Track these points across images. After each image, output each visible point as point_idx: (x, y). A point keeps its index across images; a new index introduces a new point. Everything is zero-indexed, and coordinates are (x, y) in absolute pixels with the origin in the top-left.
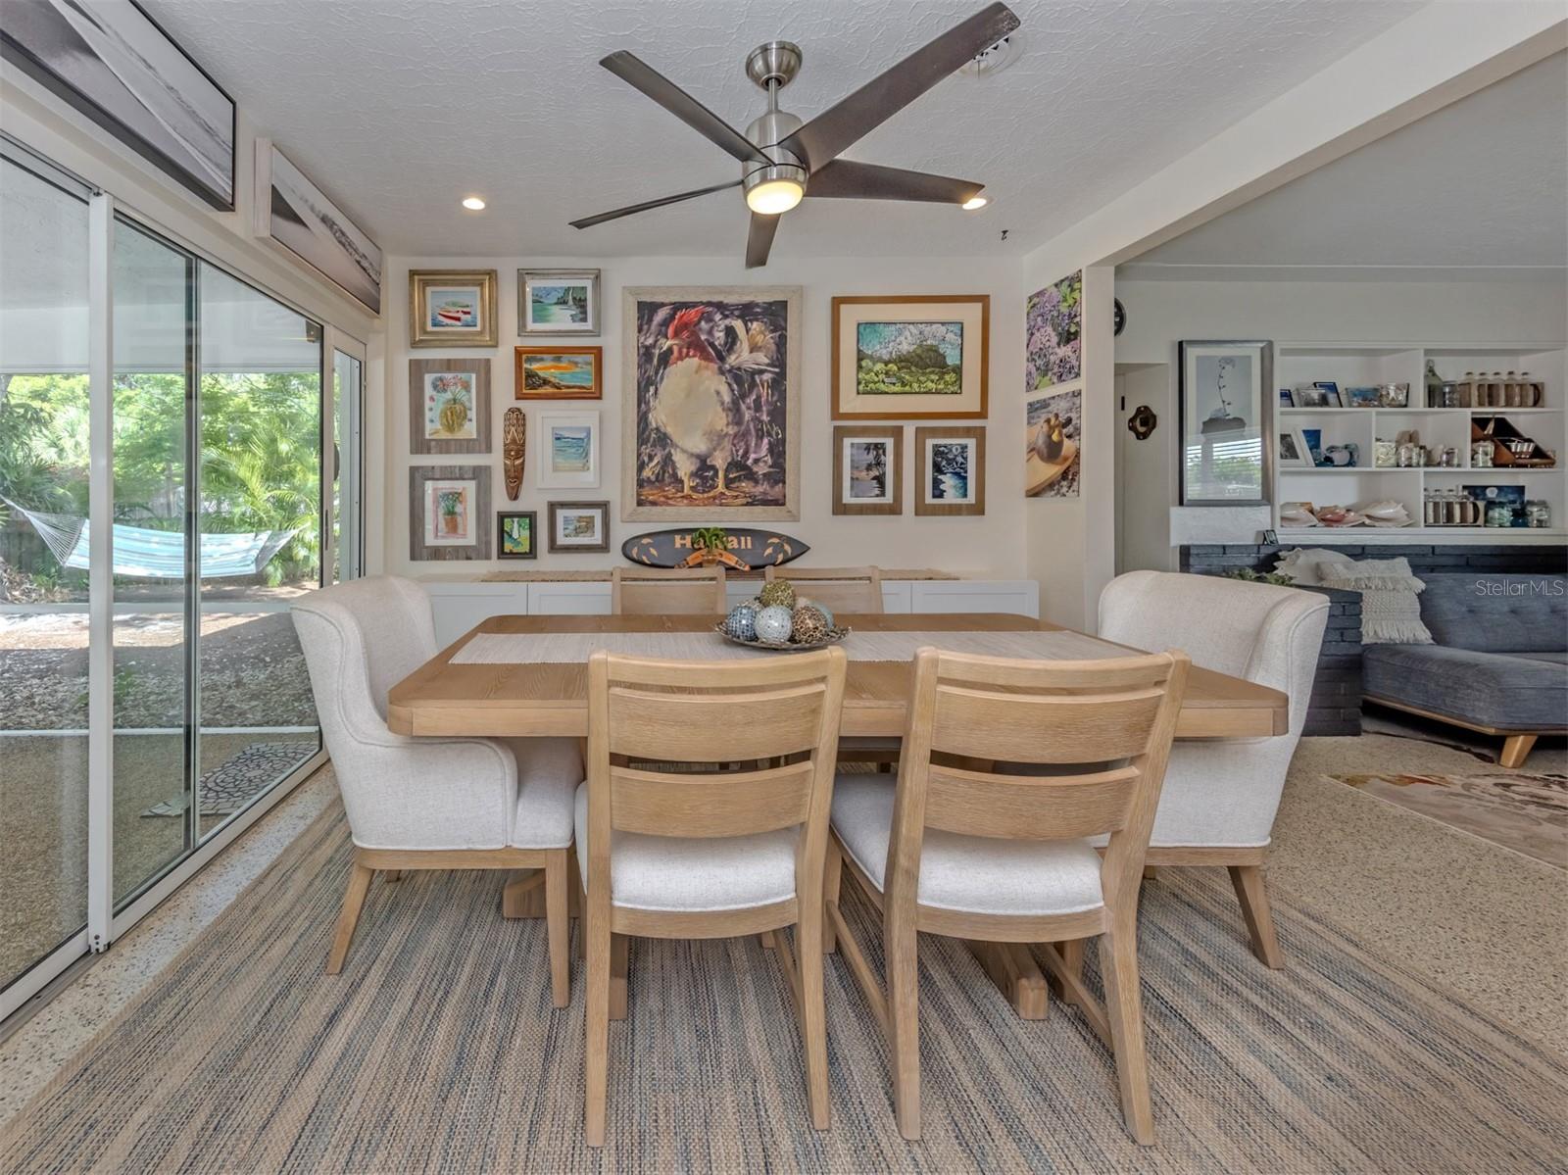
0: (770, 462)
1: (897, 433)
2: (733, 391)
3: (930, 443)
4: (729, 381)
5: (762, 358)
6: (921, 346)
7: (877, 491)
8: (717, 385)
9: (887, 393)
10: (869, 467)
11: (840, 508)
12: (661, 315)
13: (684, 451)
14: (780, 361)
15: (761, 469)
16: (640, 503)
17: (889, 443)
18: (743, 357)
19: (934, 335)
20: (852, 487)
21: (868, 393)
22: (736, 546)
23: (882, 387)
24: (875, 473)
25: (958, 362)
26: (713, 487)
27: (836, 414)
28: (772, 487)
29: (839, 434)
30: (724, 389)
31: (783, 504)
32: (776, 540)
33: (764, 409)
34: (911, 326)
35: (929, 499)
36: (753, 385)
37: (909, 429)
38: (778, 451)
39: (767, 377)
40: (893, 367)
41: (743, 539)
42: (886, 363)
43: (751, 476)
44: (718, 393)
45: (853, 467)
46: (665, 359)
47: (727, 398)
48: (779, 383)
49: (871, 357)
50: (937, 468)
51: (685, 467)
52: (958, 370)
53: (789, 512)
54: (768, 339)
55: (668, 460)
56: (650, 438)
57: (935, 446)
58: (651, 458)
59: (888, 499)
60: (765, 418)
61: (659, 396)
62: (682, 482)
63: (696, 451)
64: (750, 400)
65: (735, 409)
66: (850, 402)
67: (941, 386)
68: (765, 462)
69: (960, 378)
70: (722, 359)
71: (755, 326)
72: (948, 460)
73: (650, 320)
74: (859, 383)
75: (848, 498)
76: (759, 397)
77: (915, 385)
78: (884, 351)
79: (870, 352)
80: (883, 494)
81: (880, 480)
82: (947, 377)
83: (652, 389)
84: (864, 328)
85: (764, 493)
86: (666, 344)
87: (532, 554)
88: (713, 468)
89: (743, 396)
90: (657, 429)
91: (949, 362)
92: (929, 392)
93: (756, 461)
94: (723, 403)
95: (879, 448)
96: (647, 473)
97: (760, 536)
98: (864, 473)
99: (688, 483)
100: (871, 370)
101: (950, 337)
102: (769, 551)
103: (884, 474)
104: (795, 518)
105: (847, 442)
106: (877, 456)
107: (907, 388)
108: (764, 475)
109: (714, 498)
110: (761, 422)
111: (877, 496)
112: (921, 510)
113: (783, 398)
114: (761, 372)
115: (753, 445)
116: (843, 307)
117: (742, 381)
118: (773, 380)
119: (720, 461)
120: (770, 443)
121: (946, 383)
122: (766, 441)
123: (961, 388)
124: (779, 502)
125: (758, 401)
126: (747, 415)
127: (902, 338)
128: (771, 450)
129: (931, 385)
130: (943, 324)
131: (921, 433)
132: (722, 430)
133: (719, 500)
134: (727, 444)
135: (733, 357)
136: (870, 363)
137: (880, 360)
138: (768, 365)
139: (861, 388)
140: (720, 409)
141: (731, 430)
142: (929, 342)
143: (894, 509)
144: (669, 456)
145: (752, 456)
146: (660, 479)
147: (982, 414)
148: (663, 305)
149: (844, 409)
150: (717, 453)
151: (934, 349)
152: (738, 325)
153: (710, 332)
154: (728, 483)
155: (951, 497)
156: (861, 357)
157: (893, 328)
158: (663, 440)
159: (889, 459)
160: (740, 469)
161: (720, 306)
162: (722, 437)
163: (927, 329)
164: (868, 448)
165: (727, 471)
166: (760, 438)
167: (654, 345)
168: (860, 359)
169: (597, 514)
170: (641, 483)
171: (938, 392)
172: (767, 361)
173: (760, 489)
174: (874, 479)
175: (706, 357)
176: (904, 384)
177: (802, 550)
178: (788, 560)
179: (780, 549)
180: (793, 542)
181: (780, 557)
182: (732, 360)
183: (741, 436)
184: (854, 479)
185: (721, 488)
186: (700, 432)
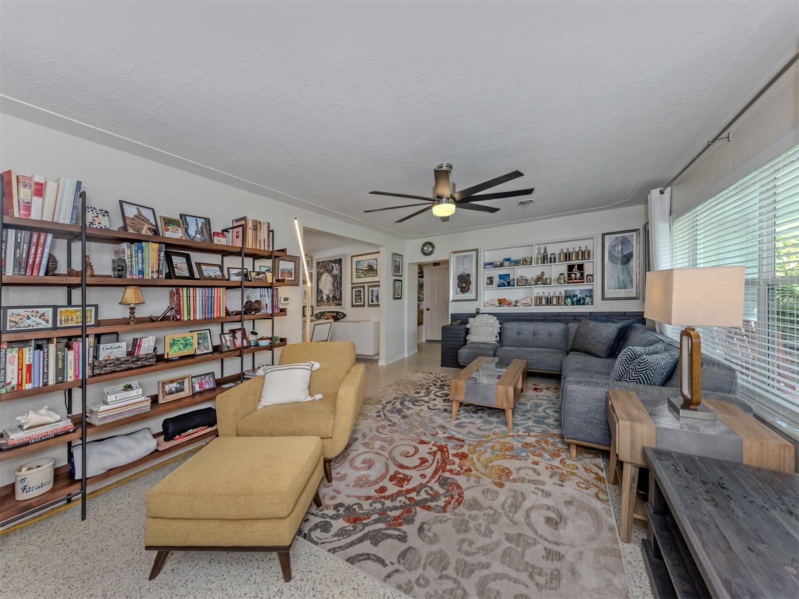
0: (339, 295)
1: (364, 287)
2: (333, 280)
4: (332, 277)
6: (368, 265)
7: (360, 301)
8: (330, 279)
10: (358, 296)
11: (353, 306)
12: (321, 264)
13: (325, 294)
14: (341, 272)
17: (362, 289)
18: (335, 272)
20: (355, 301)
21: (358, 278)
22: (333, 315)
23: (361, 276)
27: (352, 284)
29: (353, 288)
32: (340, 313)
33: (338, 283)
34: (366, 261)
35: (371, 303)
37: (366, 286)
40: (363, 271)
41: (334, 313)
45: (356, 296)
46: (322, 274)
49: (360, 270)
51: (325, 297)
52: (376, 270)
54: (338, 267)
55: (322, 296)
56: (319, 292)
57: (372, 290)
59: (362, 303)
61: (321, 282)
63: (327, 294)
65: (333, 284)
66: (355, 280)
67: (373, 275)
69: (377, 273)
70: (331, 272)
71: (337, 264)
74: (356, 276)
75: (354, 304)
77: (368, 275)
78: (361, 267)
81: (361, 298)
82: (374, 272)
84: (358, 262)
86: (322, 270)
90: (320, 289)
91: (375, 268)
92: (371, 277)
94: (331, 283)
95: (360, 291)
97: (338, 313)
99: (325, 301)
100: (359, 272)
101: (375, 262)
104: (344, 309)
105: (354, 290)
106: (360, 293)
112: (369, 306)
115: (337, 292)
116: (353, 258)
117: (334, 277)
119: (331, 296)
120: (339, 291)
123: (377, 275)
124: (341, 305)
126: (336, 285)
127: (365, 264)
129: (371, 275)
130: (373, 259)
131: (369, 287)
133: (330, 305)
134: (332, 292)
138: (339, 273)
141: (333, 289)
142: (370, 264)
143: (363, 306)
144: (322, 295)
147: (379, 281)
149: (353, 282)
150: (330, 294)
151: (371, 266)
152: (334, 265)
154: (332, 300)
155: (375, 302)
156: (357, 269)
157: (363, 261)
158: (321, 292)
159: (362, 294)
160: (334, 297)
161: (330, 261)
162: (331, 290)
163: (370, 261)
164: (358, 291)
165: (332, 298)
170: (318, 301)
174: (359, 298)
175: (328, 272)
176: (365, 275)
177: (345, 315)
178: (342, 318)
179: (341, 315)
180: (343, 314)
181: (340, 317)
182: (333, 273)
183: (335, 290)
184: (355, 299)
185: (331, 302)
186: (328, 289)
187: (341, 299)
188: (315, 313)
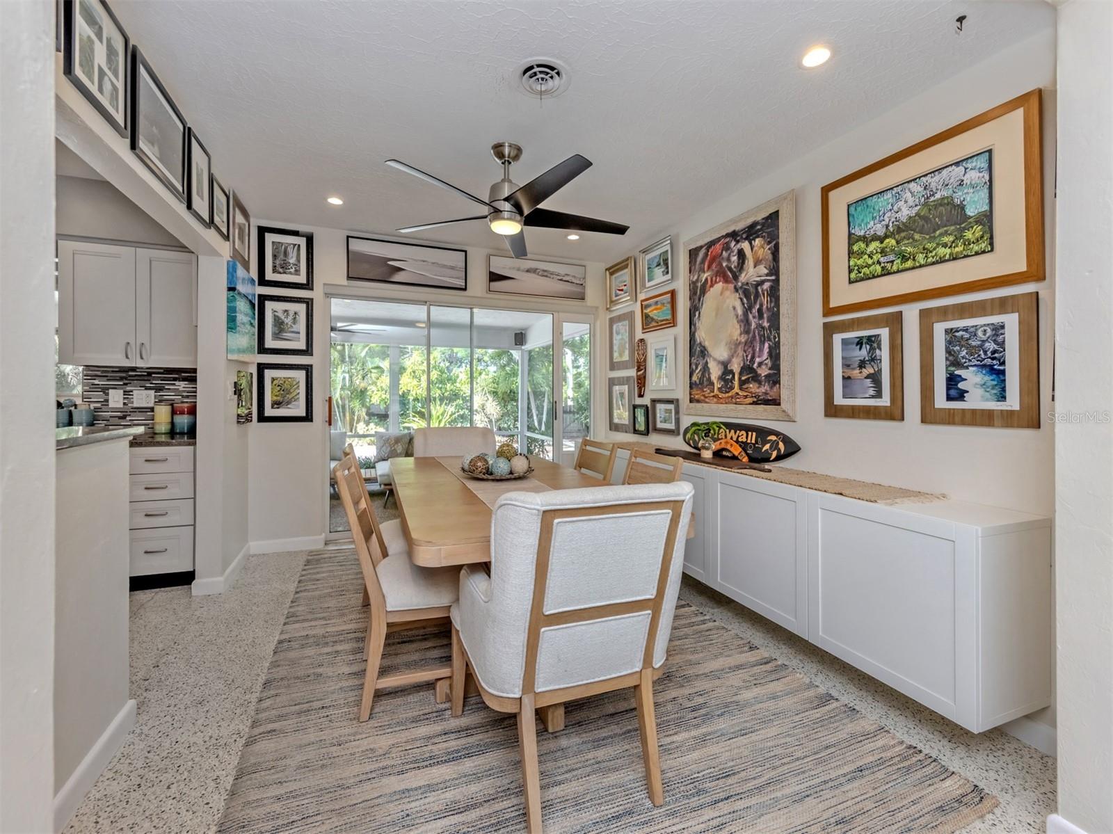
0: (770, 365)
1: (895, 322)
2: (743, 304)
3: (939, 329)
4: (742, 296)
5: (763, 270)
6: (926, 204)
7: (871, 392)
8: (734, 301)
9: (884, 275)
10: (862, 365)
11: (832, 411)
12: (701, 256)
13: (715, 359)
14: (775, 271)
15: (764, 371)
16: (691, 401)
17: (884, 333)
20: (844, 387)
21: (862, 280)
22: (744, 440)
23: (878, 269)
24: (869, 370)
25: (986, 208)
26: (732, 388)
27: (828, 311)
28: (771, 388)
29: (829, 330)
30: (738, 304)
31: (779, 404)
32: (773, 438)
33: (765, 315)
34: (912, 185)
35: (941, 402)
36: (757, 295)
37: (911, 313)
38: (775, 355)
40: (890, 242)
41: (750, 433)
42: (882, 240)
43: (756, 378)
44: (734, 308)
45: (846, 365)
46: (703, 289)
47: (740, 312)
48: (774, 293)
49: (866, 240)
50: (953, 361)
51: (715, 372)
52: (987, 220)
53: (784, 411)
55: (706, 368)
56: (697, 351)
57: (949, 332)
58: (697, 368)
59: (885, 401)
60: (766, 324)
61: (701, 318)
62: (713, 384)
63: (722, 359)
64: (755, 311)
65: (746, 322)
66: (843, 294)
67: (959, 249)
68: (766, 364)
69: (990, 230)
70: (736, 278)
72: (969, 347)
73: (696, 261)
74: (850, 271)
75: (839, 400)
76: (761, 305)
77: (921, 258)
78: (879, 226)
79: (862, 233)
80: (879, 395)
81: (876, 379)
82: (969, 235)
83: (697, 313)
84: (855, 208)
85: (766, 393)
86: (705, 276)
87: (646, 432)
88: (732, 372)
89: (750, 308)
90: (700, 343)
91: (971, 211)
92: (942, 261)
93: (760, 364)
94: (737, 317)
95: (873, 341)
96: (695, 378)
97: (763, 433)
98: (857, 371)
99: (717, 385)
100: (863, 253)
101: (972, 176)
102: (767, 447)
103: (880, 370)
104: (789, 418)
105: (837, 339)
106: (871, 351)
107: (909, 264)
108: (766, 376)
109: (732, 397)
111: (873, 397)
112: (929, 416)
113: (777, 305)
114: (762, 282)
115: (758, 350)
116: (834, 193)
117: (749, 294)
118: (771, 287)
119: (736, 367)
120: (770, 347)
121: (967, 243)
122: (766, 345)
123: (991, 244)
124: (776, 402)
125: (760, 311)
127: (901, 203)
129: (942, 251)
130: (957, 164)
131: (927, 316)
132: (737, 340)
133: (734, 400)
134: (740, 351)
135: (743, 275)
136: (863, 245)
137: (875, 238)
138: (767, 275)
139: (853, 275)
140: (735, 321)
141: (743, 339)
142: (938, 196)
143: (895, 413)
144: (706, 365)
145: (758, 360)
146: (701, 383)
147: (1035, 275)
148: (701, 247)
149: (834, 303)
150: (734, 360)
151: (947, 202)
152: (745, 245)
153: (728, 259)
154: (742, 383)
156: (852, 241)
157: (889, 195)
158: (704, 352)
159: (884, 354)
161: (734, 235)
162: (737, 344)
163: (934, 181)
164: (860, 343)
165: (741, 374)
166: (762, 343)
167: (697, 280)
168: (850, 245)
169: (674, 408)
170: (691, 386)
171: (954, 258)
172: (766, 271)
173: (763, 389)
174: (867, 377)
175: (726, 281)
176: (905, 259)
177: (792, 449)
178: (780, 458)
179: (775, 446)
180: (787, 440)
181: (774, 454)
182: (743, 278)
183: (749, 344)
184: (846, 379)
185: (736, 389)
186: (724, 343)
187: (774, 379)
188: (686, 422)
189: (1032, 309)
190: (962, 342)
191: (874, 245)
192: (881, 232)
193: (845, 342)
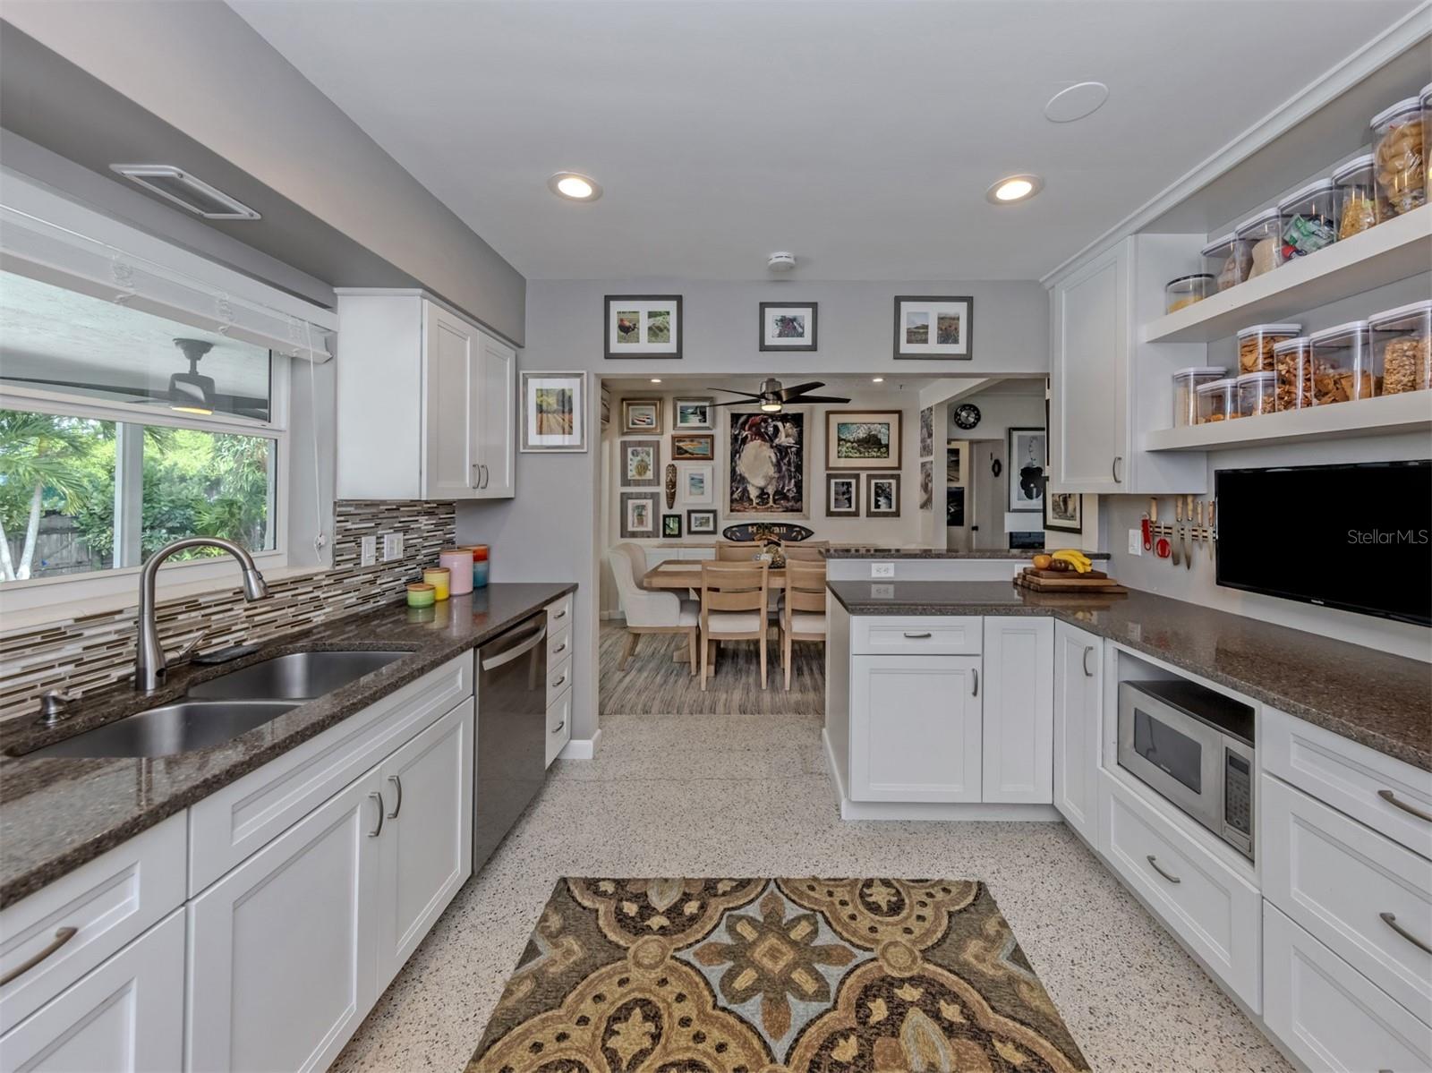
0: (795, 491)
1: (857, 477)
2: (777, 456)
3: (873, 482)
4: (775, 451)
5: (791, 441)
6: (869, 434)
7: (848, 505)
8: (769, 454)
9: (851, 457)
10: (844, 494)
11: (829, 514)
12: (742, 419)
13: (753, 485)
14: (800, 441)
15: (791, 495)
16: (732, 511)
17: (853, 482)
18: (783, 440)
19: (875, 429)
20: (835, 503)
21: (843, 457)
22: (778, 531)
23: (850, 454)
24: (846, 496)
25: (887, 442)
26: (768, 503)
27: (828, 468)
28: (796, 503)
29: (829, 477)
30: (773, 456)
31: (801, 512)
32: (798, 529)
33: (792, 465)
34: (864, 425)
35: (873, 509)
36: (787, 453)
37: (863, 476)
38: (799, 485)
39: (793, 449)
40: (855, 445)
41: (781, 528)
42: (852, 443)
43: (785, 497)
44: (770, 457)
45: (837, 493)
46: (744, 441)
47: (774, 460)
48: (799, 453)
49: (844, 440)
50: (877, 494)
51: (754, 493)
52: (887, 446)
53: (804, 515)
54: (794, 431)
55: (745, 491)
56: (737, 479)
57: (876, 484)
58: (737, 489)
59: (853, 509)
60: (793, 469)
61: (741, 458)
62: (752, 500)
63: (759, 485)
64: (786, 461)
65: (778, 465)
66: (835, 462)
67: (879, 454)
68: (793, 490)
69: (888, 450)
70: (772, 441)
71: (788, 425)
73: (737, 423)
74: (839, 452)
75: (833, 509)
76: (790, 459)
77: (866, 454)
78: (851, 437)
79: (844, 438)
80: (850, 506)
81: (849, 500)
82: (881, 450)
83: (738, 456)
84: (841, 426)
85: (792, 506)
86: (745, 434)
87: (679, 535)
88: (767, 494)
89: (782, 459)
90: (740, 475)
91: (883, 442)
92: (873, 457)
93: (788, 490)
94: (772, 462)
95: (849, 485)
96: (735, 496)
97: (790, 527)
99: (755, 501)
100: (845, 446)
101: (883, 430)
102: (795, 534)
104: (808, 518)
105: (833, 481)
106: (848, 489)
107: (862, 455)
108: (792, 497)
109: (768, 508)
110: (791, 471)
112: (870, 514)
113: (801, 460)
114: (791, 447)
115: (787, 482)
116: (831, 416)
117: (782, 451)
118: (797, 451)
119: (771, 490)
120: (795, 482)
121: (881, 453)
122: (793, 481)
123: (888, 455)
124: (800, 510)
125: (789, 461)
126: (784, 468)
127: (860, 431)
128: (796, 485)
129: (875, 454)
130: (879, 424)
131: (870, 477)
132: (772, 475)
133: (770, 509)
134: (774, 482)
135: (777, 440)
136: (844, 443)
137: (849, 441)
138: (794, 444)
139: (840, 455)
140: (770, 464)
141: (776, 475)
142: (873, 433)
143: (856, 514)
144: (746, 488)
145: (786, 488)
146: (741, 498)
147: (899, 468)
148: (742, 415)
149: (831, 465)
150: (769, 487)
151: (875, 436)
152: (780, 424)
153: (766, 428)
154: (775, 501)
155: (884, 508)
156: (840, 440)
157: (855, 426)
158: (743, 480)
159: (853, 490)
160: (780, 495)
161: (771, 416)
162: (772, 478)
163: (872, 427)
164: (843, 484)
165: (774, 496)
166: (790, 479)
167: (739, 434)
169: (711, 516)
170: (732, 501)
171: (878, 457)
172: (793, 442)
173: (790, 504)
175: (764, 440)
176: (861, 453)
177: (809, 533)
178: (803, 538)
179: (799, 533)
180: (806, 529)
181: (800, 537)
182: (777, 441)
183: (781, 478)
184: (836, 499)
185: (771, 503)
186: (761, 476)
187: (798, 498)
188: (723, 525)
189: (898, 478)
190: (880, 487)
191: (849, 444)
192: (852, 440)
193: (836, 483)
